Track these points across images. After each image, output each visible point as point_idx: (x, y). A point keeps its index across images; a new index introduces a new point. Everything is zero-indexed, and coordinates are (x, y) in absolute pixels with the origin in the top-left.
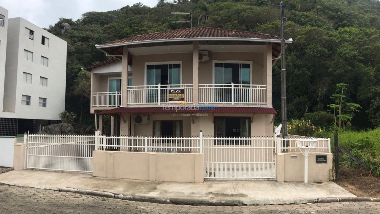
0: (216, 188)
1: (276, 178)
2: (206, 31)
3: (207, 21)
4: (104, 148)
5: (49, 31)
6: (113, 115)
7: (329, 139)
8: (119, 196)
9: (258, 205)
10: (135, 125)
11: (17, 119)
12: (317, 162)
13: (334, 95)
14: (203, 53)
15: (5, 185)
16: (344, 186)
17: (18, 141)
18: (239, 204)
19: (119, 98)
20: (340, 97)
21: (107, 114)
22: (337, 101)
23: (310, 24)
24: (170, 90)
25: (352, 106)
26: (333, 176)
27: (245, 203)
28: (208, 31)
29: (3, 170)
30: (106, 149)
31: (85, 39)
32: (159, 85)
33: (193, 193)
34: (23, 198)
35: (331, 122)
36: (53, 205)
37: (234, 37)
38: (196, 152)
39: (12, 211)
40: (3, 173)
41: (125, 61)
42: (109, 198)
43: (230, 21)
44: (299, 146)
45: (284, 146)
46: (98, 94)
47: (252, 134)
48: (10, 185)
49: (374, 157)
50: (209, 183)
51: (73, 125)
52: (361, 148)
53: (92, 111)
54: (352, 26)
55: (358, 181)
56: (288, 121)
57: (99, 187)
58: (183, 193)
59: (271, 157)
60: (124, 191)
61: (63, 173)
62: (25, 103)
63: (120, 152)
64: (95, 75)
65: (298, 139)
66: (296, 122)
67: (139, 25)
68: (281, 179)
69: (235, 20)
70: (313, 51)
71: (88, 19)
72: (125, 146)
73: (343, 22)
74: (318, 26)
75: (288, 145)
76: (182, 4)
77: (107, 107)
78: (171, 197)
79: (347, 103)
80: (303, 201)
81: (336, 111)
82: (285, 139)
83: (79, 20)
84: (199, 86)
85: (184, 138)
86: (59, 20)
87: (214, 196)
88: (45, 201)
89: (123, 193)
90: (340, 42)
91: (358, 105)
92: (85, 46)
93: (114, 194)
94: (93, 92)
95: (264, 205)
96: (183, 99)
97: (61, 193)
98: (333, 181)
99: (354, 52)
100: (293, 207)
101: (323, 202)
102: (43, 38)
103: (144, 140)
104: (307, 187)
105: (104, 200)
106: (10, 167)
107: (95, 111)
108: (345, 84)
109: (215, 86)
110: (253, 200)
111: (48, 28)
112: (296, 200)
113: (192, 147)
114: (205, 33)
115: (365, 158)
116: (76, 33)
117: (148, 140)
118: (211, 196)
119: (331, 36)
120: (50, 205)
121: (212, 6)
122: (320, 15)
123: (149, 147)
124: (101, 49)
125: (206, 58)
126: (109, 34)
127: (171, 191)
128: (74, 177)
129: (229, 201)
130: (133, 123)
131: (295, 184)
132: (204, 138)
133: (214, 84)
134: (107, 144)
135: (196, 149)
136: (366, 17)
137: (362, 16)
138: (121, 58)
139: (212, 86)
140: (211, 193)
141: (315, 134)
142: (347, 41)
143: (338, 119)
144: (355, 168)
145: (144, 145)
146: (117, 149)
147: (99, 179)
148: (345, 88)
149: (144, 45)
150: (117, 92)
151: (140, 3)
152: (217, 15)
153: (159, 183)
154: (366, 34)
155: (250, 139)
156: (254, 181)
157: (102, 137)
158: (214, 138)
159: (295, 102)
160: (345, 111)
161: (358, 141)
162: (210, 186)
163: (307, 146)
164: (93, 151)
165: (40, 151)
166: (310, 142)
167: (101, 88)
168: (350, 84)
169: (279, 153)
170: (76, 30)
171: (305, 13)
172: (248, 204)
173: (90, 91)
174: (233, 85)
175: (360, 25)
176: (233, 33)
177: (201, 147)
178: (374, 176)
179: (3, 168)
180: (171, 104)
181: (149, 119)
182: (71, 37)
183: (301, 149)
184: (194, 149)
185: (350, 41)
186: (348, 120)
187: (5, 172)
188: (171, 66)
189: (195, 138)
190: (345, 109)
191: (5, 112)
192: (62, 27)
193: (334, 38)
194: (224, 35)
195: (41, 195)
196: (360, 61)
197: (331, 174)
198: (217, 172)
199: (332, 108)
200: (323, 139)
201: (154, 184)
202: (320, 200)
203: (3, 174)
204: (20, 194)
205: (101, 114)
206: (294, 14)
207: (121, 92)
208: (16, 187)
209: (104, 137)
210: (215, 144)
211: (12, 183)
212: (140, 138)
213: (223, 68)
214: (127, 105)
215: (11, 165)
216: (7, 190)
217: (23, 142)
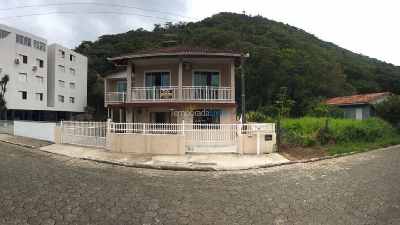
0: (194, 159)
1: (238, 152)
2: (188, 48)
3: (189, 41)
4: (114, 131)
5: (75, 51)
6: (120, 108)
7: (274, 124)
8: (124, 164)
9: (225, 170)
10: (137, 115)
12: (266, 139)
13: (278, 94)
14: (186, 64)
15: (50, 153)
16: (282, 155)
17: (57, 125)
18: (211, 170)
19: (125, 96)
20: (283, 96)
21: (116, 108)
22: (281, 98)
23: (262, 44)
24: (162, 91)
25: (291, 102)
26: (276, 149)
27: (215, 169)
28: (189, 48)
30: (115, 132)
31: (101, 55)
32: (154, 87)
33: (178, 162)
34: (61, 162)
35: (276, 113)
36: (79, 168)
37: (208, 52)
38: (180, 134)
39: (55, 169)
41: (129, 70)
42: (118, 166)
43: (205, 42)
44: (254, 129)
45: (243, 130)
46: (110, 94)
47: (221, 122)
49: (302, 134)
50: (189, 155)
51: (93, 116)
52: (295, 129)
53: (106, 106)
54: (292, 48)
55: (292, 151)
56: (246, 113)
57: (110, 158)
58: (170, 162)
59: (234, 137)
60: (128, 160)
61: (86, 148)
62: (61, 100)
63: (126, 133)
64: (108, 80)
65: (253, 124)
66: (252, 113)
67: (141, 44)
68: (241, 152)
69: (209, 40)
70: (265, 63)
71: (103, 40)
72: (130, 129)
73: (286, 45)
74: (268, 46)
75: (246, 129)
76: (172, 28)
77: (117, 102)
78: (162, 165)
79: (287, 100)
80: (256, 167)
81: (280, 105)
82: (245, 125)
83: (96, 41)
84: (183, 88)
85: (172, 124)
86: (82, 43)
87: (192, 164)
88: (75, 165)
89: (127, 162)
90: (283, 58)
91: (294, 102)
92: (101, 60)
93: (121, 163)
94: (106, 92)
95: (230, 170)
96: (171, 97)
97: (85, 161)
98: (276, 152)
99: (292, 66)
100: (249, 171)
101: (269, 166)
102: (71, 56)
103: (143, 125)
104: (259, 157)
105: (114, 167)
107: (108, 105)
108: (286, 88)
109: (195, 88)
110: (221, 167)
111: (74, 48)
112: (251, 166)
113: (177, 131)
114: (187, 49)
115: (297, 135)
116: (94, 51)
117: (146, 125)
118: (190, 164)
119: (277, 53)
120: (78, 168)
121: (194, 30)
122: (270, 38)
123: (147, 130)
124: (112, 61)
125: (188, 68)
126: (118, 50)
127: (162, 161)
128: (94, 151)
129: (203, 168)
130: (136, 113)
131: (251, 155)
132: (186, 124)
133: (193, 86)
134: (116, 128)
135: (180, 132)
136: (301, 43)
137: (298, 42)
138: (126, 67)
139: (192, 88)
140: (190, 162)
141: (265, 121)
142: (288, 58)
143: (281, 110)
144: (290, 142)
145: (143, 129)
146: (123, 132)
147: (111, 152)
148: (286, 90)
149: (143, 58)
150: (123, 92)
151: (141, 28)
152: (196, 37)
153: (154, 155)
154: (301, 55)
155: (219, 125)
156: (222, 154)
157: (112, 123)
158: (193, 124)
159: (252, 99)
160: (286, 105)
161: (293, 125)
162: (190, 158)
163: (259, 129)
164: (107, 133)
165: (71, 132)
166: (261, 126)
167: (112, 89)
168: (289, 87)
169: (240, 134)
170: (95, 48)
171: (259, 36)
172: (218, 170)
173: (104, 92)
174: (207, 87)
175: (297, 48)
176: (208, 49)
177: (183, 131)
178: (302, 147)
180: (163, 100)
181: (147, 111)
182: (91, 54)
183: (255, 131)
184: (178, 132)
185: (290, 58)
186: (288, 111)
188: (163, 73)
189: (179, 124)
190: (286, 104)
191: (48, 107)
192: (85, 47)
193: (279, 56)
194: (200, 51)
195: (72, 161)
196: (296, 72)
197: (275, 147)
198: (194, 148)
199: (277, 103)
200: (270, 124)
201: (150, 156)
202: (267, 165)
203: (48, 146)
204: (59, 159)
205: (112, 107)
206: (251, 37)
207: (127, 92)
208: (56, 155)
209: (114, 123)
210: (194, 129)
211: (54, 152)
212: (140, 124)
213: (200, 75)
214: (131, 101)
216: (51, 156)
217: (60, 125)
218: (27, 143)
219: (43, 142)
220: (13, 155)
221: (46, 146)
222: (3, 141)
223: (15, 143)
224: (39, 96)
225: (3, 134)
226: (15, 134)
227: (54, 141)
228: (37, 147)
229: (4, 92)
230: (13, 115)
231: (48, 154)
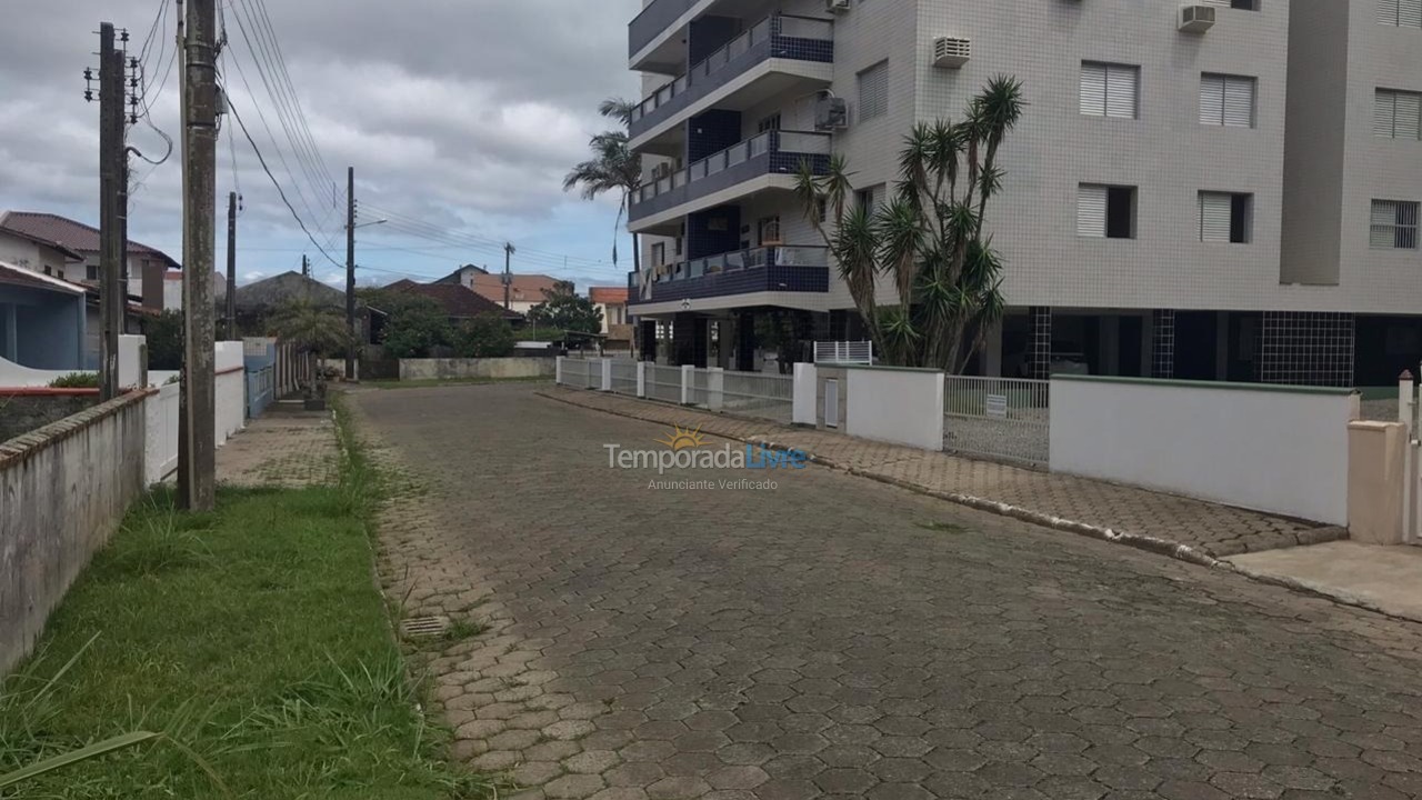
11: (1349, 315)
15: (1315, 597)
17: (1367, 412)
29: (1300, 533)
34: (1411, 664)
39: (1366, 707)
40: (1299, 544)
48: (1341, 602)
62: (1391, 237)
106: (1332, 525)
179: (1300, 525)
187: (1307, 544)
191: (1290, 284)
203: (1301, 549)
204: (1395, 644)
208: (1365, 612)
211: (1348, 592)
215: (1340, 518)
216: (1326, 617)
217: (1393, 415)
218: (1139, 523)
219: (1261, 526)
220: (1050, 591)
221: (1277, 546)
222: (978, 506)
223: (1055, 520)
224: (1222, 213)
225: (980, 466)
226: (1057, 462)
227: (1341, 520)
228: (1212, 555)
229: (985, 194)
230: (1043, 341)
231: (1301, 605)
